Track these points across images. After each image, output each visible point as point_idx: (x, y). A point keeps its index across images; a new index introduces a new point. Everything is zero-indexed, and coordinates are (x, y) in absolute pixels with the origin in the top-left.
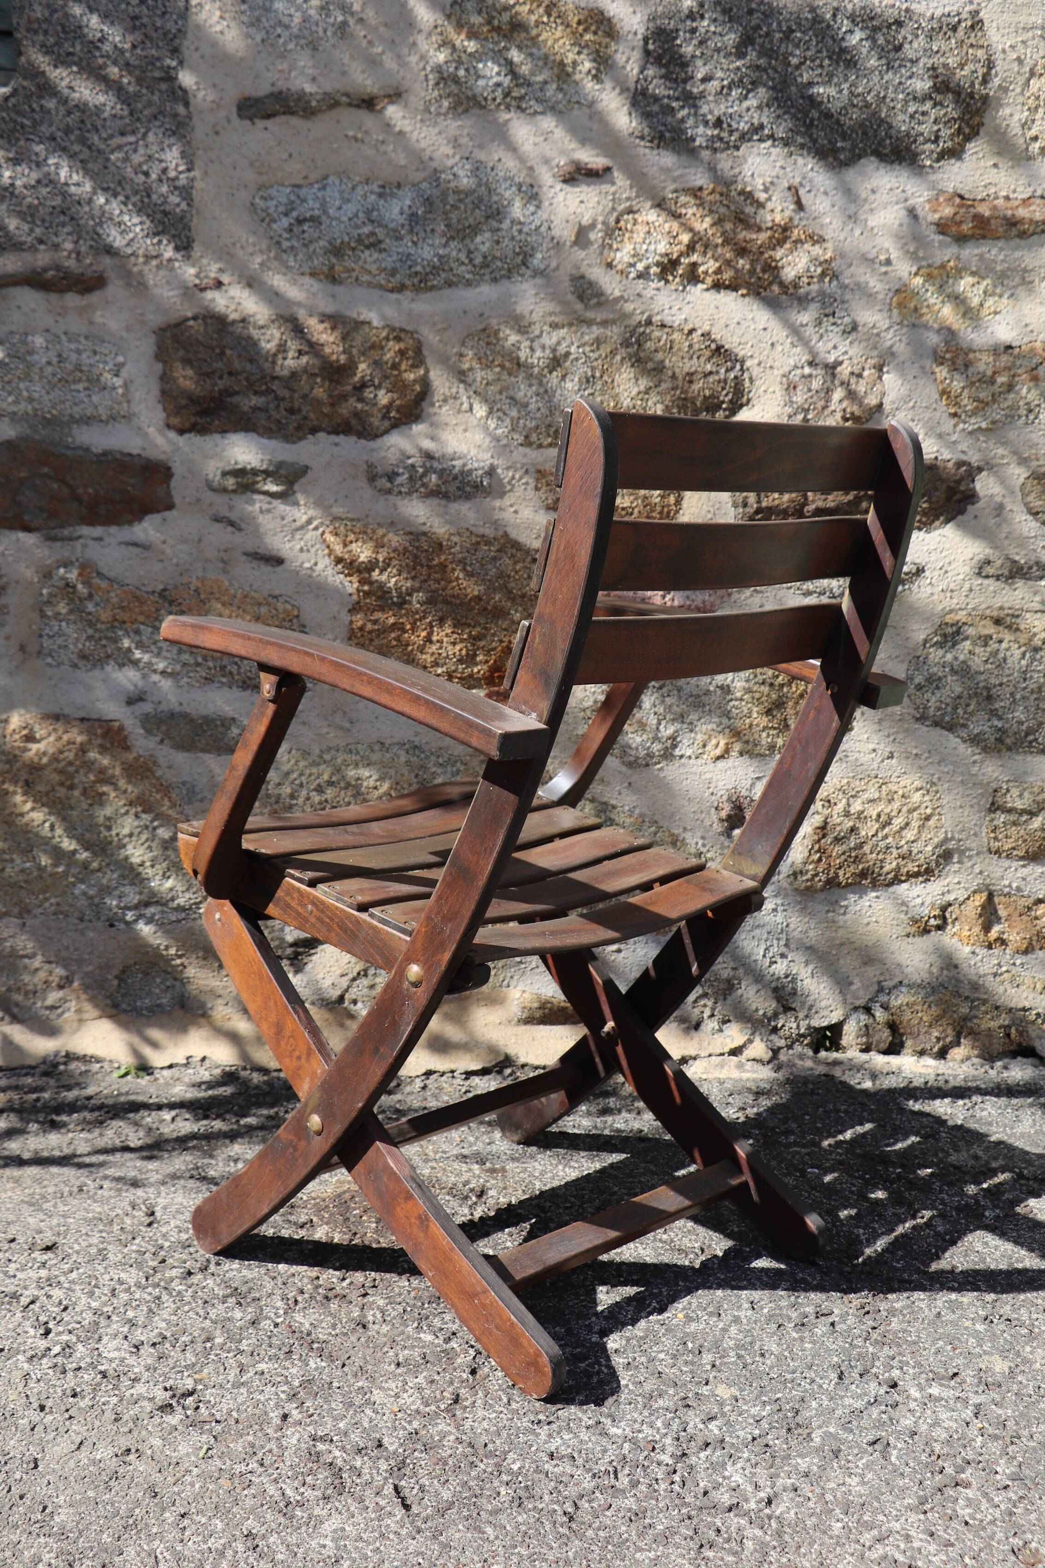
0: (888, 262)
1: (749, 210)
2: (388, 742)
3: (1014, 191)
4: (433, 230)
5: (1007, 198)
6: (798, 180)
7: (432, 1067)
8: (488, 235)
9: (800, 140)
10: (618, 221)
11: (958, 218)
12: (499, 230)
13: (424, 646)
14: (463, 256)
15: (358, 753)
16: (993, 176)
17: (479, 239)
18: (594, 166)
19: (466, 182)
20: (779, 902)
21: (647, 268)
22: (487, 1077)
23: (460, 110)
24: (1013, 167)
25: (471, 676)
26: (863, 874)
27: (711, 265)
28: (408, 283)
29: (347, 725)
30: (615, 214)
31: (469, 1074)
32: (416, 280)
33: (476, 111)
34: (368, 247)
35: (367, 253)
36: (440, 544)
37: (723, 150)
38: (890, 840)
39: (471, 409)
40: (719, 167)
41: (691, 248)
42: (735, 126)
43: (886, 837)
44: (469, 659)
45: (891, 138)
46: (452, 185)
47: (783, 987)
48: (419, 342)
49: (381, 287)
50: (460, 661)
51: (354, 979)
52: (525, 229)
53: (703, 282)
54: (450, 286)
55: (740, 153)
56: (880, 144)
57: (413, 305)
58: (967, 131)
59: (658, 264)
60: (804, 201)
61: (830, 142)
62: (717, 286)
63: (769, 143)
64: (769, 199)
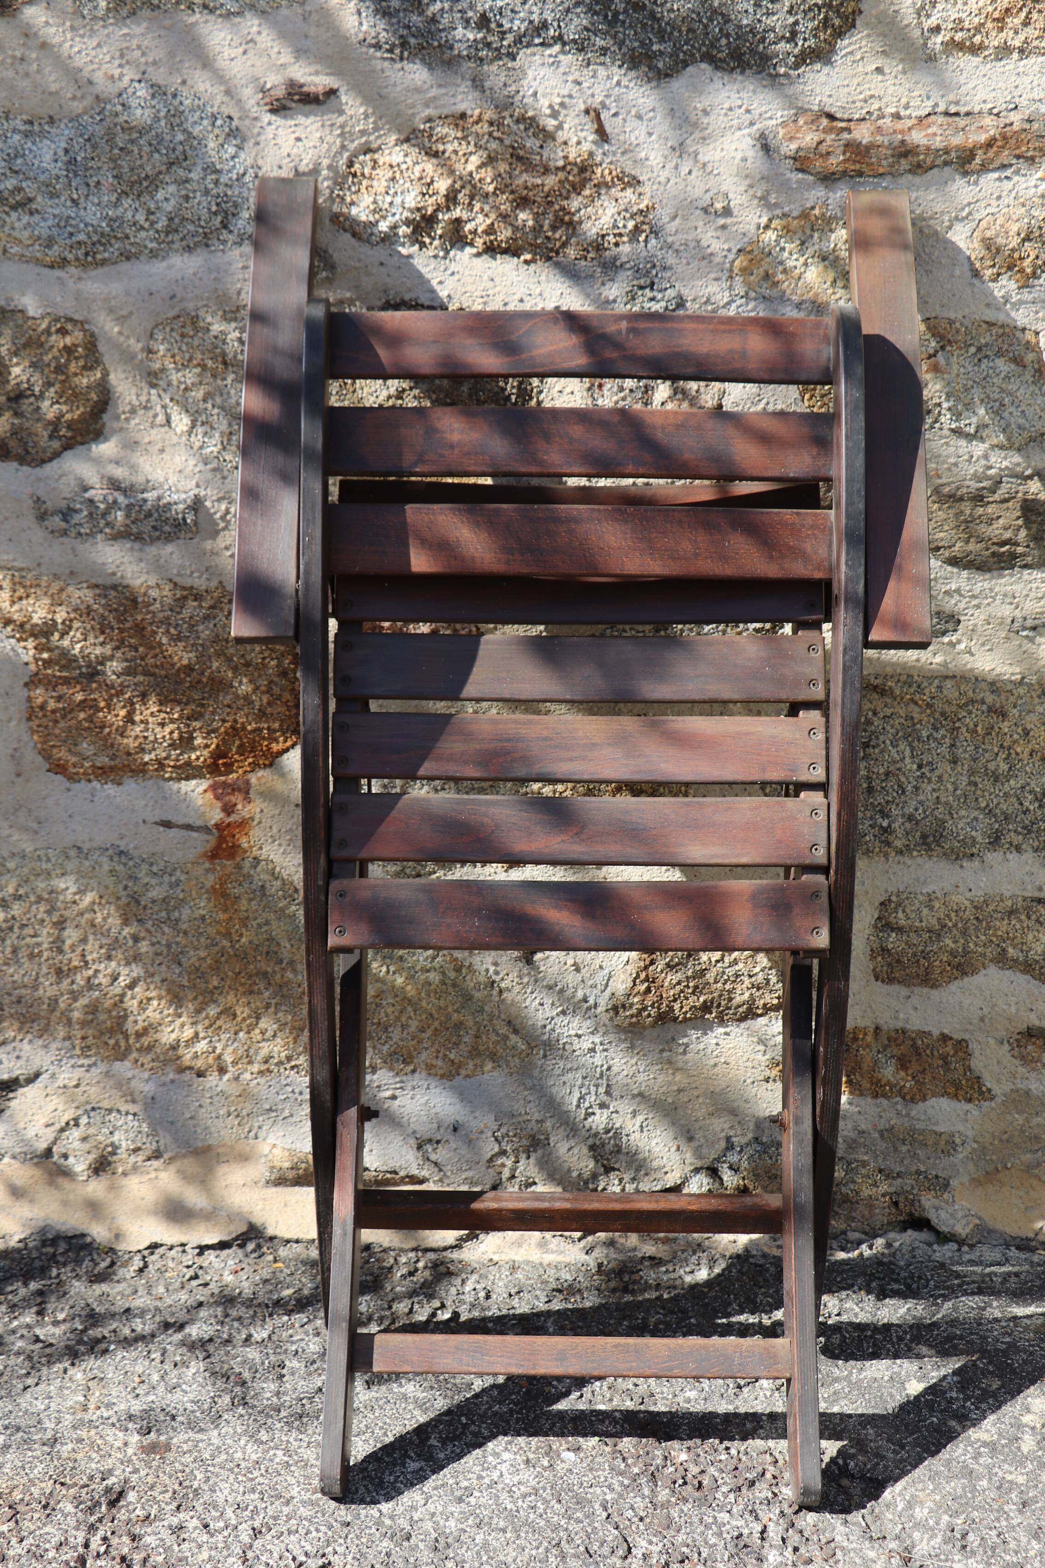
0: (727, 212)
1: (531, 143)
2: (86, 846)
3: (907, 107)
4: (98, 183)
5: (897, 116)
6: (599, 99)
7: (157, 1239)
8: (172, 188)
9: (600, 42)
10: (350, 164)
11: (823, 148)
12: (187, 181)
13: (125, 727)
14: (141, 217)
15: (48, 860)
16: (875, 85)
17: (160, 195)
18: (312, 89)
19: (141, 115)
20: (597, 1040)
21: (394, 227)
22: (226, 1252)
23: (124, 12)
24: (904, 72)
25: (188, 763)
26: (706, 1008)
27: (481, 222)
28: (70, 257)
29: (35, 826)
30: (346, 155)
31: (202, 1249)
32: (80, 253)
33: (146, 12)
34: (14, 208)
35: (14, 215)
36: (134, 601)
37: (492, 61)
38: (741, 965)
39: (168, 421)
40: (487, 84)
41: (451, 198)
42: (507, 26)
43: (735, 962)
44: (185, 742)
45: (728, 36)
46: (121, 119)
47: (603, 1145)
48: (92, 335)
49: (38, 262)
50: (173, 746)
51: (62, 1130)
52: (224, 179)
53: (471, 244)
54: (128, 259)
55: (517, 64)
56: (712, 45)
57: (80, 286)
58: (837, 22)
59: (408, 222)
60: (608, 129)
61: (643, 44)
62: (491, 250)
63: (557, 48)
64: (560, 127)
